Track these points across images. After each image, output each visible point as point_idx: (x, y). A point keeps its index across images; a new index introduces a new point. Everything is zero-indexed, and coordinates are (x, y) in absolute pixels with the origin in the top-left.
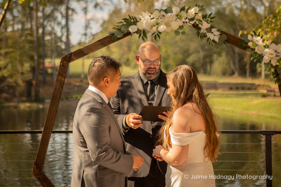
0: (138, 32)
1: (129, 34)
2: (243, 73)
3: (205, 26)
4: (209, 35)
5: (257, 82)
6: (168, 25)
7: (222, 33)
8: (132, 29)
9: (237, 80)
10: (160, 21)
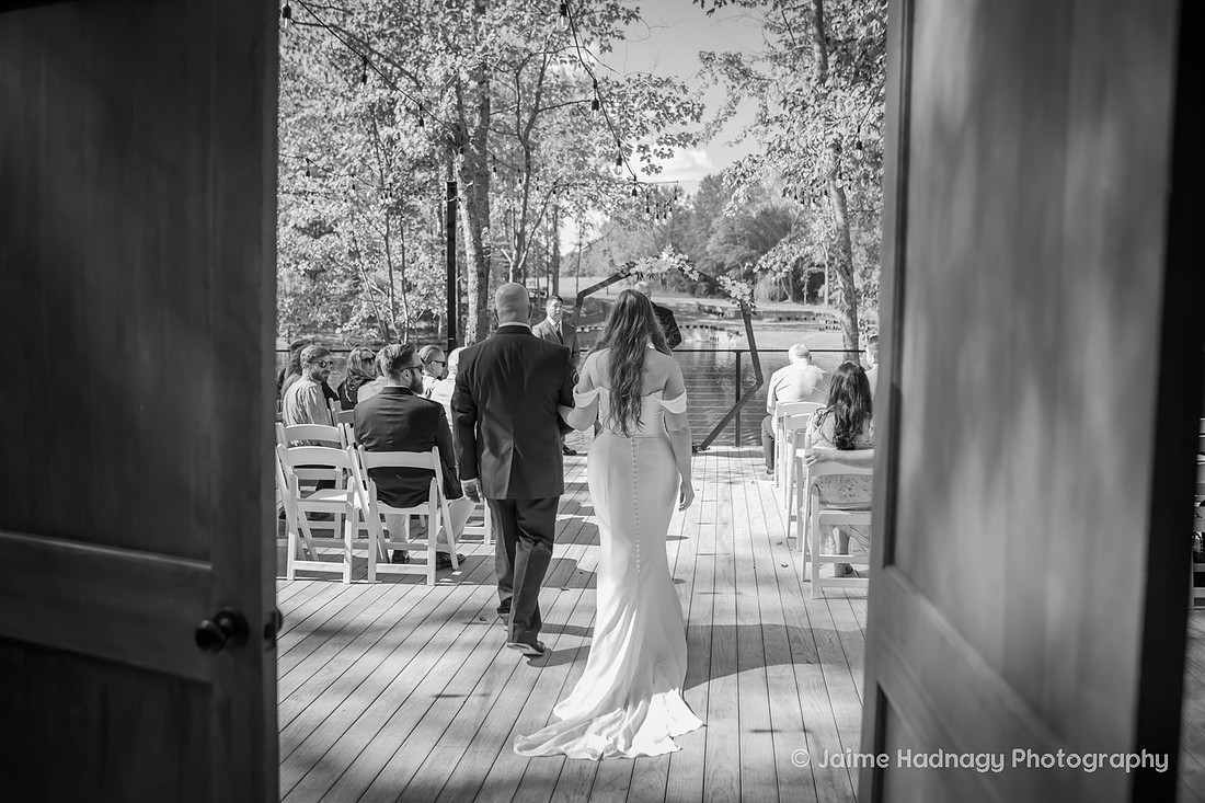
0: (637, 273)
1: (630, 274)
2: (798, 298)
3: (687, 268)
4: (690, 276)
5: (815, 309)
6: (659, 268)
7: (701, 274)
8: (632, 271)
9: (790, 306)
10: (653, 265)
